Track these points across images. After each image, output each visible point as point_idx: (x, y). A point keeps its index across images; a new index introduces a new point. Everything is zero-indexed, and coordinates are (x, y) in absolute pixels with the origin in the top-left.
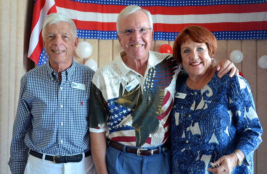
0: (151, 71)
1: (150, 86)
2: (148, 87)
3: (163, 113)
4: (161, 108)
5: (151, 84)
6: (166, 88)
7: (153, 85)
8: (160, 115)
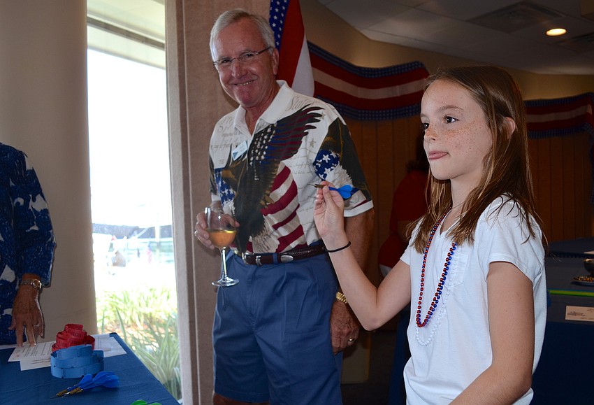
0: (269, 130)
1: (260, 157)
2: (257, 158)
3: (271, 204)
4: (268, 195)
5: (262, 154)
6: (283, 161)
7: (265, 156)
8: (266, 207)
